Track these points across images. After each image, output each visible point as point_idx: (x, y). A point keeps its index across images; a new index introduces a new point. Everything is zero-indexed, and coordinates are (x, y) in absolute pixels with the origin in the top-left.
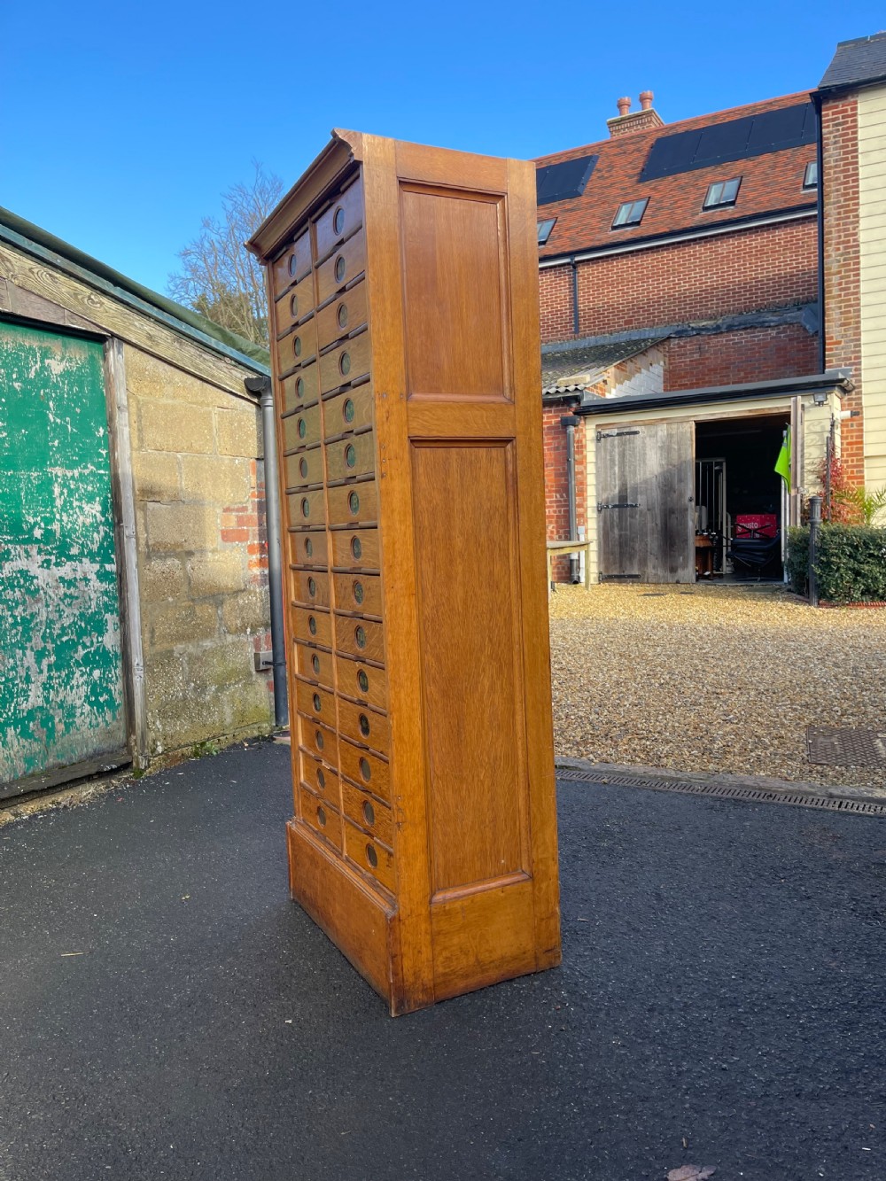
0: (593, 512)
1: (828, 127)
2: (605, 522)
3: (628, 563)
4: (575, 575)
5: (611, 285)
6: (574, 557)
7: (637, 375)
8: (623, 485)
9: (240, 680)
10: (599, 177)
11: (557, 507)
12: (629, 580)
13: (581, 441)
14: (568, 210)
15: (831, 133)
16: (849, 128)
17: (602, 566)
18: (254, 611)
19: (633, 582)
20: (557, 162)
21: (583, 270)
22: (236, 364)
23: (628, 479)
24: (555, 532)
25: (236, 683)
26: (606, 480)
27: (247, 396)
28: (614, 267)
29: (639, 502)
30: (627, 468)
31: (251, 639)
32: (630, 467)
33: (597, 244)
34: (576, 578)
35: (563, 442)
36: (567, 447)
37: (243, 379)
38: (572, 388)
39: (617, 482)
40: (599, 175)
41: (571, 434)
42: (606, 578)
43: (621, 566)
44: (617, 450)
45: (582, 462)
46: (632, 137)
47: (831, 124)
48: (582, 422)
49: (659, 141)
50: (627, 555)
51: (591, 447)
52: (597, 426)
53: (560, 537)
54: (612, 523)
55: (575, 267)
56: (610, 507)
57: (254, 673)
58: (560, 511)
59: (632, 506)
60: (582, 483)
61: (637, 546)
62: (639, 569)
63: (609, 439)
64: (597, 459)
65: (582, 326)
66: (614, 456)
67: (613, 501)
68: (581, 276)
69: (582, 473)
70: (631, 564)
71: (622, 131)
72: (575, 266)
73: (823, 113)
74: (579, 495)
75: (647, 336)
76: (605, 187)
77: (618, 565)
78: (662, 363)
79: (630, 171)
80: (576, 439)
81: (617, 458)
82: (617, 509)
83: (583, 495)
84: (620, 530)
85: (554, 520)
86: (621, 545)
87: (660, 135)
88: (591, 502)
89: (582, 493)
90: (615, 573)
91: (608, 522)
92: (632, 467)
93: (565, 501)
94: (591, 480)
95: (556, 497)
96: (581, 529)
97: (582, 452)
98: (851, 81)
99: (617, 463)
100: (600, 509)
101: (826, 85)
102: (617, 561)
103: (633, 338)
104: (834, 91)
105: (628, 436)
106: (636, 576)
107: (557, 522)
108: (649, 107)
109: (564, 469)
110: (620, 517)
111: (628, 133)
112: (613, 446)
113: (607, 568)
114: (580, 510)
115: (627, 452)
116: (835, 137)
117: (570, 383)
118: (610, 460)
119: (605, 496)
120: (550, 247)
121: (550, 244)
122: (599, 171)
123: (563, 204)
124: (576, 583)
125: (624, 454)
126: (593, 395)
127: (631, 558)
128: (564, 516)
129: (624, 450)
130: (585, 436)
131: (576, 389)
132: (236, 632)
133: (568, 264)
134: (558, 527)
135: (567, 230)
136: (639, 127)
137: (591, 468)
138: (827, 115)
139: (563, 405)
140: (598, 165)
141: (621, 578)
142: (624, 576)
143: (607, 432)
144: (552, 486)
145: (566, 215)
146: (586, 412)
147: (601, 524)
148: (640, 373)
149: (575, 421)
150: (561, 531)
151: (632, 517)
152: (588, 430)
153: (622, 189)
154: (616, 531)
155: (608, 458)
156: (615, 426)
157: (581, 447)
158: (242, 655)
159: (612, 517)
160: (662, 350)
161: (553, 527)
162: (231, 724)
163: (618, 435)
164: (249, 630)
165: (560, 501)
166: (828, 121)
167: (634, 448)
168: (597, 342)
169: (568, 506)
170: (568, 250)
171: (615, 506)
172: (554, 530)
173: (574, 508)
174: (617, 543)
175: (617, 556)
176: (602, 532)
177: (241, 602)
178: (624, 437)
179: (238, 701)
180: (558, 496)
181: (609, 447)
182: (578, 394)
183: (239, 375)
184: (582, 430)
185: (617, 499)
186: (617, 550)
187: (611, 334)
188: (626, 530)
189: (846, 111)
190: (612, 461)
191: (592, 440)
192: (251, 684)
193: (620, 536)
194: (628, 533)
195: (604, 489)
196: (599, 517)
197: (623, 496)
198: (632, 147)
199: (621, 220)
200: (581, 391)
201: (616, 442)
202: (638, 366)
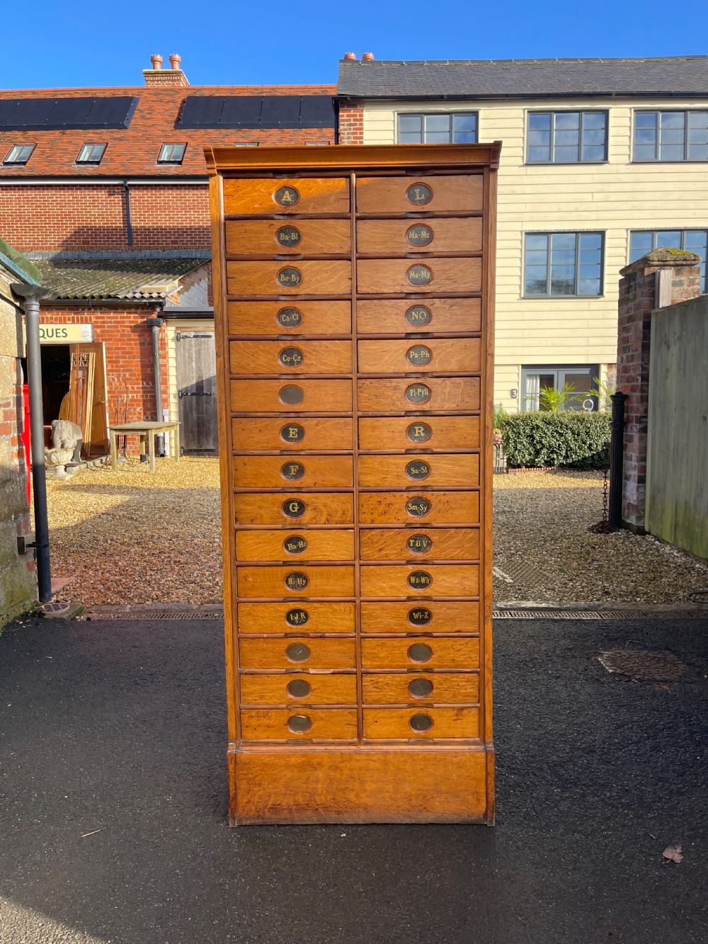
0: (175, 398)
1: (344, 125)
2: (185, 407)
3: (205, 440)
4: (161, 449)
5: (159, 209)
6: (161, 434)
7: (192, 287)
8: (199, 377)
9: (9, 563)
10: (141, 117)
11: (144, 392)
12: (206, 453)
13: (164, 340)
14: (116, 139)
15: (345, 130)
16: (357, 129)
17: (183, 442)
18: (16, 499)
19: (209, 455)
20: (102, 96)
21: (133, 193)
22: (5, 269)
23: (204, 373)
24: (142, 414)
25: (7, 566)
26: (185, 373)
27: (12, 300)
28: (161, 194)
29: (213, 391)
30: (203, 364)
31: (15, 525)
32: (205, 364)
33: (148, 173)
34: (162, 452)
35: (148, 339)
36: (152, 344)
37: (9, 283)
38: (155, 295)
39: (195, 375)
40: (141, 114)
41: (156, 333)
42: (186, 452)
43: (199, 442)
44: (194, 349)
45: (165, 357)
46: (166, 90)
47: (346, 123)
48: (165, 324)
49: (189, 98)
50: (204, 433)
51: (171, 345)
52: (177, 328)
53: (147, 418)
54: (191, 407)
55: (127, 190)
56: (189, 394)
57: (18, 555)
58: (147, 396)
59: (207, 394)
60: (165, 374)
61: (212, 427)
62: (214, 445)
63: (187, 339)
64: (176, 355)
65: (135, 240)
66: (192, 353)
67: (191, 390)
68: (133, 197)
69: (165, 365)
70: (208, 440)
71: (156, 82)
72: (128, 188)
73: (340, 114)
74: (163, 384)
75: (194, 256)
76: (148, 126)
77: (196, 441)
78: (207, 279)
79: (167, 117)
80: (160, 337)
81: (194, 355)
82: (194, 397)
83: (166, 384)
84: (198, 413)
85: (141, 403)
86: (198, 425)
87: (190, 93)
88: (173, 390)
89: (165, 382)
90: (194, 448)
91: (188, 406)
92: (207, 364)
93: (151, 388)
94: (172, 372)
95: (143, 384)
96: (166, 411)
97: (165, 349)
98: (360, 95)
99: (194, 359)
100: (182, 395)
101: (343, 93)
102: (196, 438)
103: (182, 256)
104: (349, 99)
105: (203, 339)
106: (212, 450)
107: (144, 405)
108: (177, 68)
109: (149, 362)
110: (198, 403)
111: (160, 85)
112: (191, 345)
113: (187, 444)
114: (164, 396)
115: (203, 352)
116: (348, 134)
117: (153, 291)
118: (189, 357)
119: (185, 386)
120: (104, 168)
121: (104, 165)
122: (140, 111)
123: (112, 132)
124: (163, 455)
125: (200, 353)
126: (172, 303)
127: (207, 435)
128: (150, 401)
129: (200, 349)
130: (166, 335)
131: (159, 297)
132: (5, 518)
133: (122, 185)
134: (145, 410)
135: (118, 156)
136: (170, 82)
137: (172, 362)
138: (343, 116)
139: (147, 309)
140: (139, 106)
141: (200, 452)
142: (201, 450)
143: (185, 334)
144: (139, 375)
145: (116, 142)
146: (167, 316)
147: (182, 408)
148: (194, 285)
149: (159, 323)
150: (148, 413)
151: (207, 403)
152: (169, 331)
153: (163, 131)
154: (195, 415)
155: (187, 355)
156: (193, 329)
157: (164, 345)
158: (10, 540)
159: (191, 402)
160: (206, 269)
161: (141, 410)
162: (5, 605)
163: (195, 337)
164: (13, 516)
165: (146, 388)
166: (343, 120)
167: (208, 349)
168: (151, 255)
169: (154, 392)
170: (121, 173)
171: (193, 394)
172: (142, 412)
173: (159, 395)
174: (196, 423)
175: (196, 434)
176: (182, 415)
177: (7, 491)
178: (199, 339)
179: (8, 583)
180: (145, 383)
181: (187, 346)
182: (161, 300)
183: (6, 280)
184: (164, 331)
185: (195, 389)
186: (195, 429)
187: (164, 251)
188: (202, 413)
189: (356, 116)
190: (190, 357)
191: (173, 340)
192: (16, 566)
193: (198, 418)
194: (205, 416)
195: (184, 380)
196: (179, 402)
197: (200, 386)
198: (167, 98)
199: (164, 157)
200: (164, 299)
201: (193, 342)
202: (193, 281)
